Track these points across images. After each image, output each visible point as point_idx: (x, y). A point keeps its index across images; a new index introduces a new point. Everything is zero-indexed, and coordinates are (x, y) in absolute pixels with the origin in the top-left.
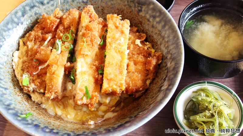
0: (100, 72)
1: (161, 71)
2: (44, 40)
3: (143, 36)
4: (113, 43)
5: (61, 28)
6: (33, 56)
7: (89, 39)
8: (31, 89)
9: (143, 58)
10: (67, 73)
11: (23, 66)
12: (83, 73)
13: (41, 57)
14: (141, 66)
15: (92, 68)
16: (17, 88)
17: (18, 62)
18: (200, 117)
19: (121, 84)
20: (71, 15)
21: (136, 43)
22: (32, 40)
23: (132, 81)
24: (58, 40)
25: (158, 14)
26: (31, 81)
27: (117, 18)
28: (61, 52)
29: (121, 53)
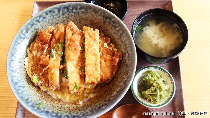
0: (83, 70)
1: (122, 65)
2: (43, 49)
3: (109, 39)
4: (90, 49)
5: (54, 40)
6: (38, 62)
7: (73, 48)
8: (39, 84)
9: (110, 57)
10: (61, 72)
11: (32, 68)
12: (72, 72)
13: (43, 63)
14: (109, 63)
15: (77, 68)
16: (30, 84)
17: (28, 66)
18: (148, 92)
19: (97, 77)
20: (59, 30)
21: (105, 46)
22: (35, 50)
23: (104, 73)
24: (53, 49)
25: (117, 25)
26: (39, 79)
27: (90, 30)
28: (56, 58)
29: (95, 55)
